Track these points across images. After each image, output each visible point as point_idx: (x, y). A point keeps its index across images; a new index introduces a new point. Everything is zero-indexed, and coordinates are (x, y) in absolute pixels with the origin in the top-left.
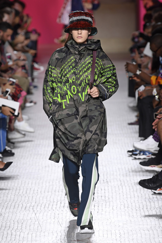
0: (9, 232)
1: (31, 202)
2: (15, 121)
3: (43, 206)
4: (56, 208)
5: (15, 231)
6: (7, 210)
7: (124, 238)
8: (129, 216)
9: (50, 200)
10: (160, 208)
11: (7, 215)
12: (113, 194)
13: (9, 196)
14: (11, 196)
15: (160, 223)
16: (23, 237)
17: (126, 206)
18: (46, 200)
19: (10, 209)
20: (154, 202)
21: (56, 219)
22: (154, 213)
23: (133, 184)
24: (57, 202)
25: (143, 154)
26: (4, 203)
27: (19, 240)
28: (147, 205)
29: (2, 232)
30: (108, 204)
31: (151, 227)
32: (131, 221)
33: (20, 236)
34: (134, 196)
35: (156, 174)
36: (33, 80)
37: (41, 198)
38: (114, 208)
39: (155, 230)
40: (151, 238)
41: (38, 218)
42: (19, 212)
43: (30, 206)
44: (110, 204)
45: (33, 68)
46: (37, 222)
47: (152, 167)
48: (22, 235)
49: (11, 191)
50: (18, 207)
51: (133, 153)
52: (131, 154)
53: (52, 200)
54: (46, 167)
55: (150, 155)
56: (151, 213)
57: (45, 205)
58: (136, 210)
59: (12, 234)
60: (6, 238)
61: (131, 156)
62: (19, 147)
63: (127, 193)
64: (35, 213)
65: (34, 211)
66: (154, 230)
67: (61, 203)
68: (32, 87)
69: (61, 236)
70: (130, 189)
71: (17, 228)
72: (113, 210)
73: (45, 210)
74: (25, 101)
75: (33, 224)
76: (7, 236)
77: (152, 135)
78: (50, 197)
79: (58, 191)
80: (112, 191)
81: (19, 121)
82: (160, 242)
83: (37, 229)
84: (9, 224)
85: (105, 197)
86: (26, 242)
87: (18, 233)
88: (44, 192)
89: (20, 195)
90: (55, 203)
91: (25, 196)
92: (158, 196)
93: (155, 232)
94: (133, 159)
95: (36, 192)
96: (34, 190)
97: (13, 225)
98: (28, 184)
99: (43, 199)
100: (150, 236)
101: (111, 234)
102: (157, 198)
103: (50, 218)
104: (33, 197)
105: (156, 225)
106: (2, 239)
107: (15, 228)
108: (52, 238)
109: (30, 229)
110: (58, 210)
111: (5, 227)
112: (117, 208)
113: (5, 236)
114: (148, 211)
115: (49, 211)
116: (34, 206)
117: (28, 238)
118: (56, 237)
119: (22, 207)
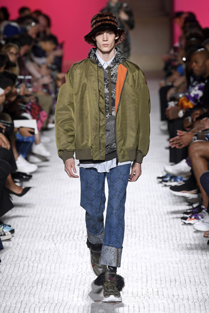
0: (26, 263)
1: (51, 231)
3: (64, 236)
4: (78, 238)
5: (32, 262)
6: (25, 240)
7: (150, 271)
8: (157, 248)
9: (71, 229)
10: (191, 240)
11: (24, 245)
12: (139, 223)
13: (27, 224)
14: (29, 224)
16: (41, 269)
17: (154, 236)
18: (68, 229)
19: (27, 238)
20: (184, 233)
21: (77, 249)
23: (162, 213)
24: (79, 232)
25: (175, 181)
26: (22, 232)
27: (36, 272)
28: (176, 236)
29: (18, 263)
30: (134, 234)
31: (180, 260)
32: (158, 253)
33: (37, 267)
34: (163, 226)
37: (62, 227)
38: (141, 238)
39: (185, 263)
40: (179, 272)
41: (57, 248)
42: (38, 242)
43: (49, 236)
44: (136, 234)
46: (57, 253)
47: (183, 193)
48: (40, 266)
49: (29, 218)
50: (37, 236)
51: (163, 179)
52: (161, 180)
53: (73, 230)
54: (68, 193)
55: (182, 182)
57: (66, 234)
58: (165, 241)
59: (29, 266)
60: (23, 269)
61: (161, 182)
63: (155, 223)
64: (55, 243)
65: (54, 241)
66: (183, 264)
67: (83, 233)
69: (82, 268)
70: (158, 219)
71: (34, 258)
72: (139, 241)
73: (65, 240)
75: (53, 255)
77: (185, 158)
78: (72, 226)
79: (81, 220)
80: (139, 220)
82: (190, 276)
83: (57, 261)
84: (26, 254)
85: (131, 226)
86: (44, 274)
87: (36, 265)
88: (66, 221)
89: (39, 223)
90: (77, 233)
91: (45, 225)
92: (189, 227)
93: (184, 265)
94: (163, 186)
95: (56, 220)
96: (54, 219)
97: (30, 255)
98: (48, 211)
99: (64, 228)
100: (179, 269)
101: (137, 266)
102: (187, 228)
103: (71, 249)
104: (53, 226)
105: (185, 257)
106: (18, 271)
107: (33, 259)
108: (72, 271)
109: (49, 261)
110: (79, 240)
111: (22, 258)
112: (143, 238)
113: (22, 267)
114: (177, 242)
115: (70, 241)
116: (54, 235)
117: (46, 270)
118: (77, 270)
119: (41, 237)
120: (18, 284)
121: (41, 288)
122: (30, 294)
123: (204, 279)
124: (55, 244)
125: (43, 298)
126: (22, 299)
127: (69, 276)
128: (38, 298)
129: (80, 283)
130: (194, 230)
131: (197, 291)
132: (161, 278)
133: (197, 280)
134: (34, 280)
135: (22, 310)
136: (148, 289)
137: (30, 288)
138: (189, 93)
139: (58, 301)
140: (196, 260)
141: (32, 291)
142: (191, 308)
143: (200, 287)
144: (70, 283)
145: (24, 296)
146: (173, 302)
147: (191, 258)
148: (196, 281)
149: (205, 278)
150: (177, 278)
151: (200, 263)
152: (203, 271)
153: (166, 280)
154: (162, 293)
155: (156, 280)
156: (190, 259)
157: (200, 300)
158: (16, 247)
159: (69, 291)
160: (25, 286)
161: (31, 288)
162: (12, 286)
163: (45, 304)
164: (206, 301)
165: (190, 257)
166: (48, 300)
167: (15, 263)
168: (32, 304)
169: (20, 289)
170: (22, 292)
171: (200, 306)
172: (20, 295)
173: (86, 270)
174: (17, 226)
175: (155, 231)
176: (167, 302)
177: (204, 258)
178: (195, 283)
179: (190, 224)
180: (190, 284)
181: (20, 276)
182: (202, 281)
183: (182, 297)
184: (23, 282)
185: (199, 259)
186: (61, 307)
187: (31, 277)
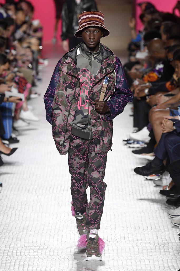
0: (13, 212)
1: (34, 186)
2: (20, 111)
3: (45, 190)
4: (56, 191)
5: (19, 211)
6: (12, 193)
7: (118, 219)
8: (123, 200)
9: (51, 184)
10: (151, 193)
11: (11, 197)
13: (14, 179)
14: (16, 179)
16: (26, 217)
17: (121, 190)
18: (48, 184)
19: (14, 191)
20: (146, 187)
21: (56, 201)
22: (146, 197)
23: (127, 170)
24: (58, 186)
26: (9, 186)
27: (22, 220)
28: (139, 190)
29: (7, 212)
31: (143, 210)
32: (125, 204)
33: (23, 216)
34: (128, 182)
36: (37, 73)
37: (43, 182)
39: (147, 213)
40: (142, 220)
41: (40, 200)
42: (23, 194)
43: (33, 189)
45: (37, 63)
46: (39, 204)
47: (143, 155)
48: (25, 215)
49: (15, 175)
50: (22, 190)
51: (128, 142)
52: (126, 142)
53: (53, 184)
54: (48, 153)
55: (143, 144)
56: (143, 197)
57: (47, 188)
58: (130, 194)
59: (16, 215)
60: (11, 218)
61: (126, 144)
63: (121, 178)
65: (36, 193)
66: (145, 213)
67: (61, 187)
68: (36, 80)
69: (60, 217)
70: (124, 175)
71: (20, 208)
73: (46, 193)
74: (30, 93)
75: (36, 206)
76: (11, 216)
77: (146, 126)
78: (52, 181)
81: (25, 110)
82: (151, 223)
83: (39, 210)
84: (13, 205)
86: (29, 222)
87: (22, 214)
88: (46, 177)
89: (24, 179)
90: (56, 187)
91: (29, 181)
93: (147, 215)
94: (127, 148)
95: (38, 176)
97: (17, 206)
98: (32, 169)
99: (45, 182)
100: (142, 218)
101: (107, 216)
102: (149, 183)
103: (51, 200)
104: (35, 181)
105: (147, 208)
106: (7, 219)
108: (52, 219)
109: (32, 210)
110: (58, 193)
111: (10, 208)
112: (112, 192)
113: (10, 216)
114: (140, 195)
115: (51, 193)
116: (36, 189)
117: (30, 218)
118: (56, 218)
119: (25, 190)
120: (7, 230)
121: (27, 233)
122: (17, 238)
123: (163, 226)
124: (38, 196)
125: (28, 242)
126: (11, 243)
127: (50, 223)
128: (24, 242)
129: (59, 229)
130: (155, 185)
131: (157, 237)
132: (127, 225)
133: (157, 227)
134: (20, 226)
135: (10, 252)
136: (116, 235)
137: (17, 233)
139: (40, 244)
140: (156, 210)
141: (18, 236)
142: (152, 250)
143: (160, 233)
144: (51, 230)
145: (12, 240)
146: (137, 245)
148: (157, 228)
149: (164, 225)
150: (141, 225)
151: (160, 213)
152: (162, 219)
153: (131, 227)
154: (128, 238)
155: (123, 227)
156: (151, 209)
157: (160, 244)
158: (5, 199)
159: (50, 236)
160: (13, 232)
161: (18, 234)
162: (2, 232)
163: (30, 247)
164: (165, 245)
165: (151, 207)
166: (32, 243)
167: (4, 212)
168: (19, 247)
169: (8, 234)
170: (10, 237)
171: (160, 249)
172: (8, 239)
173: (64, 218)
174: (5, 181)
175: (121, 185)
176: (133, 246)
177: (163, 209)
178: (155, 230)
179: (151, 180)
180: (152, 231)
181: (9, 223)
182: (162, 228)
183: (145, 241)
184: (11, 228)
185: (159, 209)
186: (43, 249)
187: (17, 224)
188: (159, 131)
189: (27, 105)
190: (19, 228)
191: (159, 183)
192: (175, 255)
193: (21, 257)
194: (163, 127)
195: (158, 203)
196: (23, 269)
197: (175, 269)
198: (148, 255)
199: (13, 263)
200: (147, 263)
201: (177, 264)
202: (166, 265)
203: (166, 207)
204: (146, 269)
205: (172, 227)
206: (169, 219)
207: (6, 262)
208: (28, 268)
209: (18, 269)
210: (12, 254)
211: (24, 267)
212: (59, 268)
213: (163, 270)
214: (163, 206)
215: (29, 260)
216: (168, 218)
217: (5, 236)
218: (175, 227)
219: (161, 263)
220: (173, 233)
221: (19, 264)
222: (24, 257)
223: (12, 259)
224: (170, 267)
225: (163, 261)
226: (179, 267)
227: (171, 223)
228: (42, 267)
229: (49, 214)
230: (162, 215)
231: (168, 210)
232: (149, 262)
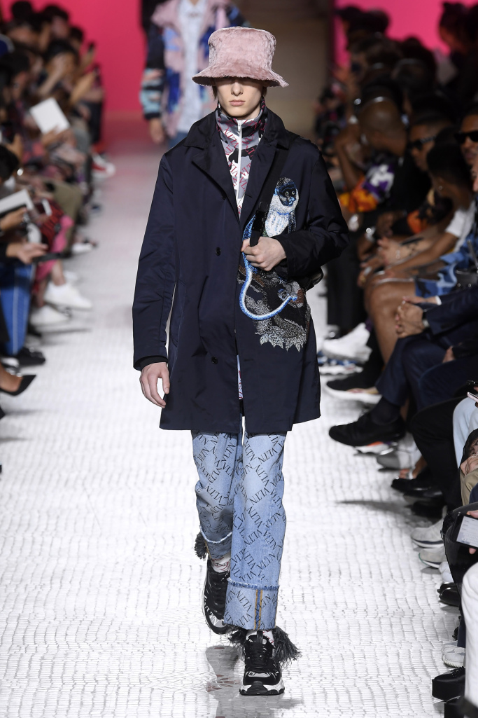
0: (28, 536)
1: (79, 470)
3: (106, 479)
4: (135, 484)
5: (41, 533)
6: (26, 488)
7: (288, 552)
8: (301, 504)
9: (122, 465)
10: (371, 487)
11: (23, 498)
13: (30, 455)
14: (34, 455)
15: (371, 520)
17: (295, 480)
18: (115, 465)
19: (30, 484)
20: (357, 473)
21: (134, 507)
22: (357, 497)
24: (138, 471)
25: (338, 364)
26: (18, 472)
27: (49, 555)
28: (341, 480)
29: (12, 536)
31: (349, 529)
32: (304, 515)
33: (51, 545)
34: (314, 459)
35: (366, 411)
37: (102, 462)
39: (359, 536)
40: (347, 555)
41: (93, 505)
42: (53, 491)
43: (77, 478)
45: (90, 166)
46: (92, 516)
47: (355, 392)
48: (57, 543)
49: (34, 443)
53: (127, 466)
54: (115, 389)
55: (352, 366)
56: (350, 497)
57: (111, 477)
58: (317, 490)
59: (33, 542)
60: (21, 549)
62: (53, 344)
63: (296, 452)
64: (89, 494)
65: (85, 489)
66: (355, 537)
67: (147, 472)
69: (145, 547)
70: (304, 443)
71: (45, 527)
73: (110, 488)
75: (83, 519)
76: (23, 546)
77: (363, 321)
78: (123, 459)
81: (58, 283)
82: (370, 562)
84: (28, 517)
86: (66, 559)
87: (48, 539)
88: (110, 447)
89: (55, 453)
90: (134, 473)
91: (67, 457)
92: (367, 460)
93: (358, 540)
95: (90, 446)
96: (87, 443)
97: (37, 520)
98: (74, 428)
99: (106, 462)
100: (346, 549)
102: (364, 463)
103: (122, 506)
104: (83, 458)
105: (360, 524)
106: (12, 552)
107: (42, 528)
108: (124, 552)
109: (75, 531)
110: (139, 488)
111: (20, 525)
113: (18, 545)
114: (343, 491)
115: (121, 489)
116: (85, 478)
117: (69, 550)
118: (135, 550)
119: (58, 482)
120: (12, 579)
121: (60, 588)
122: (36, 601)
123: (400, 569)
124: (89, 496)
125: (64, 609)
126: (20, 612)
127: (118, 563)
128: (54, 610)
129: (141, 578)
130: (380, 467)
131: (385, 595)
132: (309, 567)
133: (385, 572)
134: (44, 571)
135: (20, 634)
137: (36, 588)
138: (369, 180)
139: (94, 615)
140: (383, 530)
141: (40, 595)
142: (372, 629)
143: (391, 585)
144: (121, 579)
145: (25, 604)
146: (334, 617)
147: (373, 525)
148: (383, 572)
149: (402, 566)
150: (344, 566)
151: (391, 537)
152: (397, 552)
153: (320, 572)
154: (312, 599)
155: (300, 572)
156: (370, 528)
157: (391, 613)
158: (7, 503)
159: (118, 595)
160: (27, 585)
161: (39, 589)
163: (67, 623)
164: (403, 614)
165: (369, 523)
166: (74, 613)
167: (4, 535)
168: (40, 623)
169: (15, 590)
170: (19, 598)
171: (391, 625)
172: (15, 602)
173: (153, 550)
174: (9, 458)
176: (323, 617)
177: (399, 525)
178: (380, 577)
179: (370, 454)
180: (371, 580)
181: (16, 562)
182: (396, 573)
183: (354, 606)
184: (23, 575)
185: (388, 527)
186: (101, 628)
187: (37, 565)
188: (391, 332)
189: (63, 269)
190: (43, 574)
191: (390, 462)
192: (427, 640)
193: (46, 646)
194: (399, 323)
195: (388, 512)
196: (50, 677)
197: (428, 674)
198: (361, 640)
199: (25, 663)
200: (360, 661)
201: (434, 662)
202: (405, 664)
203: (407, 520)
204: (356, 676)
205: (423, 571)
206: (415, 550)
207: (8, 660)
208: (63, 673)
209: (39, 677)
210: (24, 640)
211: (52, 673)
212: (140, 674)
213: (399, 676)
214: (400, 519)
215: (66, 655)
216: (411, 548)
217: (8, 596)
218: (430, 570)
219: (392, 659)
220: (425, 586)
221: (42, 663)
222: (53, 648)
223: (23, 651)
224: (417, 671)
225: (398, 655)
226: (437, 669)
227: (420, 561)
228: (98, 671)
229: (117, 541)
230: (397, 540)
231: (413, 530)
232: (365, 657)
